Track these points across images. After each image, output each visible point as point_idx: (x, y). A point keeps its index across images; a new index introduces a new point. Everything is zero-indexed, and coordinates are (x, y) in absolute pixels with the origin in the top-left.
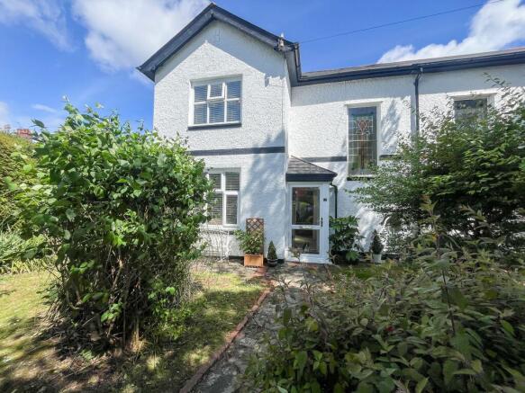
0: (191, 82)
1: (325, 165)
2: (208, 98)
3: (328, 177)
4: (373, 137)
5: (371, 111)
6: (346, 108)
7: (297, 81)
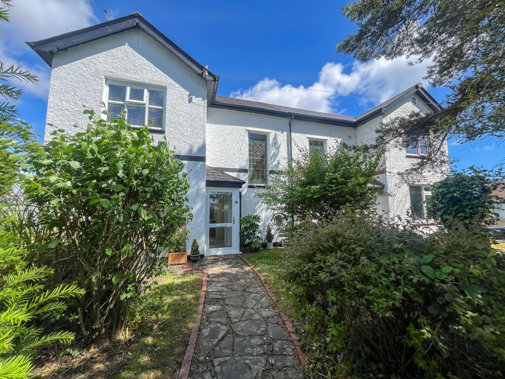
0: (106, 79)
1: (234, 175)
2: (127, 99)
3: (238, 184)
4: (264, 156)
5: (263, 138)
6: (247, 133)
7: (212, 104)
